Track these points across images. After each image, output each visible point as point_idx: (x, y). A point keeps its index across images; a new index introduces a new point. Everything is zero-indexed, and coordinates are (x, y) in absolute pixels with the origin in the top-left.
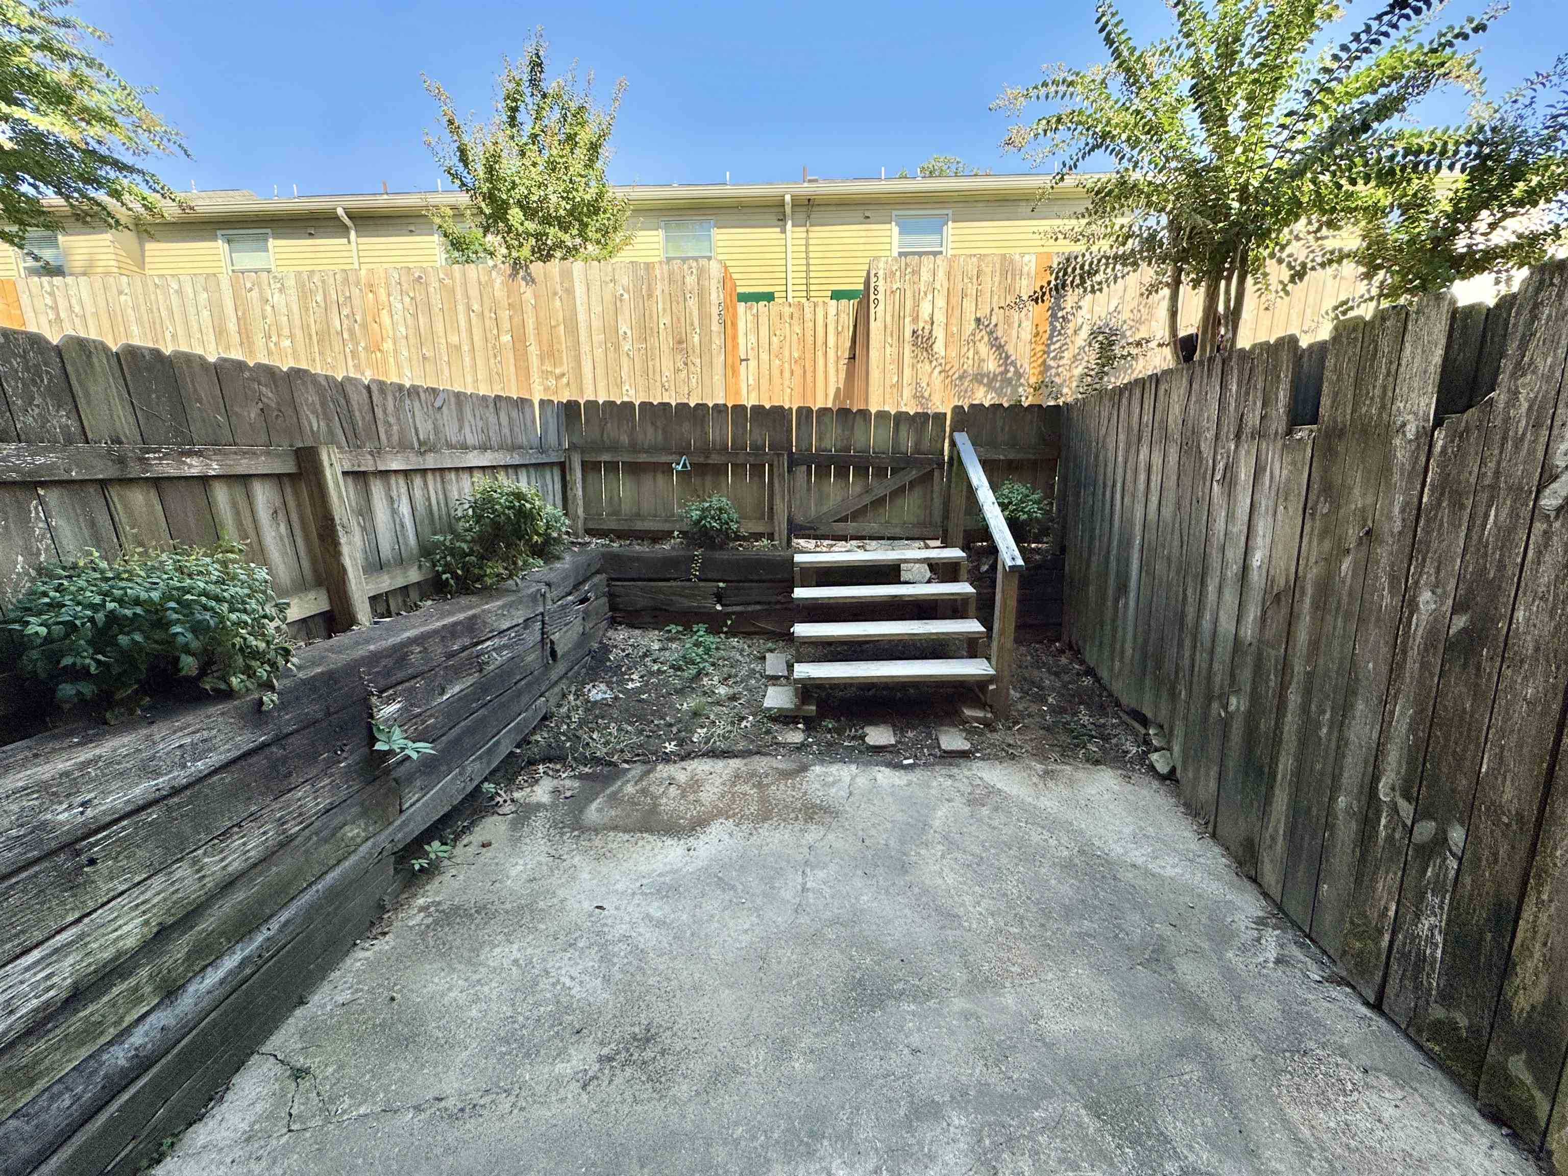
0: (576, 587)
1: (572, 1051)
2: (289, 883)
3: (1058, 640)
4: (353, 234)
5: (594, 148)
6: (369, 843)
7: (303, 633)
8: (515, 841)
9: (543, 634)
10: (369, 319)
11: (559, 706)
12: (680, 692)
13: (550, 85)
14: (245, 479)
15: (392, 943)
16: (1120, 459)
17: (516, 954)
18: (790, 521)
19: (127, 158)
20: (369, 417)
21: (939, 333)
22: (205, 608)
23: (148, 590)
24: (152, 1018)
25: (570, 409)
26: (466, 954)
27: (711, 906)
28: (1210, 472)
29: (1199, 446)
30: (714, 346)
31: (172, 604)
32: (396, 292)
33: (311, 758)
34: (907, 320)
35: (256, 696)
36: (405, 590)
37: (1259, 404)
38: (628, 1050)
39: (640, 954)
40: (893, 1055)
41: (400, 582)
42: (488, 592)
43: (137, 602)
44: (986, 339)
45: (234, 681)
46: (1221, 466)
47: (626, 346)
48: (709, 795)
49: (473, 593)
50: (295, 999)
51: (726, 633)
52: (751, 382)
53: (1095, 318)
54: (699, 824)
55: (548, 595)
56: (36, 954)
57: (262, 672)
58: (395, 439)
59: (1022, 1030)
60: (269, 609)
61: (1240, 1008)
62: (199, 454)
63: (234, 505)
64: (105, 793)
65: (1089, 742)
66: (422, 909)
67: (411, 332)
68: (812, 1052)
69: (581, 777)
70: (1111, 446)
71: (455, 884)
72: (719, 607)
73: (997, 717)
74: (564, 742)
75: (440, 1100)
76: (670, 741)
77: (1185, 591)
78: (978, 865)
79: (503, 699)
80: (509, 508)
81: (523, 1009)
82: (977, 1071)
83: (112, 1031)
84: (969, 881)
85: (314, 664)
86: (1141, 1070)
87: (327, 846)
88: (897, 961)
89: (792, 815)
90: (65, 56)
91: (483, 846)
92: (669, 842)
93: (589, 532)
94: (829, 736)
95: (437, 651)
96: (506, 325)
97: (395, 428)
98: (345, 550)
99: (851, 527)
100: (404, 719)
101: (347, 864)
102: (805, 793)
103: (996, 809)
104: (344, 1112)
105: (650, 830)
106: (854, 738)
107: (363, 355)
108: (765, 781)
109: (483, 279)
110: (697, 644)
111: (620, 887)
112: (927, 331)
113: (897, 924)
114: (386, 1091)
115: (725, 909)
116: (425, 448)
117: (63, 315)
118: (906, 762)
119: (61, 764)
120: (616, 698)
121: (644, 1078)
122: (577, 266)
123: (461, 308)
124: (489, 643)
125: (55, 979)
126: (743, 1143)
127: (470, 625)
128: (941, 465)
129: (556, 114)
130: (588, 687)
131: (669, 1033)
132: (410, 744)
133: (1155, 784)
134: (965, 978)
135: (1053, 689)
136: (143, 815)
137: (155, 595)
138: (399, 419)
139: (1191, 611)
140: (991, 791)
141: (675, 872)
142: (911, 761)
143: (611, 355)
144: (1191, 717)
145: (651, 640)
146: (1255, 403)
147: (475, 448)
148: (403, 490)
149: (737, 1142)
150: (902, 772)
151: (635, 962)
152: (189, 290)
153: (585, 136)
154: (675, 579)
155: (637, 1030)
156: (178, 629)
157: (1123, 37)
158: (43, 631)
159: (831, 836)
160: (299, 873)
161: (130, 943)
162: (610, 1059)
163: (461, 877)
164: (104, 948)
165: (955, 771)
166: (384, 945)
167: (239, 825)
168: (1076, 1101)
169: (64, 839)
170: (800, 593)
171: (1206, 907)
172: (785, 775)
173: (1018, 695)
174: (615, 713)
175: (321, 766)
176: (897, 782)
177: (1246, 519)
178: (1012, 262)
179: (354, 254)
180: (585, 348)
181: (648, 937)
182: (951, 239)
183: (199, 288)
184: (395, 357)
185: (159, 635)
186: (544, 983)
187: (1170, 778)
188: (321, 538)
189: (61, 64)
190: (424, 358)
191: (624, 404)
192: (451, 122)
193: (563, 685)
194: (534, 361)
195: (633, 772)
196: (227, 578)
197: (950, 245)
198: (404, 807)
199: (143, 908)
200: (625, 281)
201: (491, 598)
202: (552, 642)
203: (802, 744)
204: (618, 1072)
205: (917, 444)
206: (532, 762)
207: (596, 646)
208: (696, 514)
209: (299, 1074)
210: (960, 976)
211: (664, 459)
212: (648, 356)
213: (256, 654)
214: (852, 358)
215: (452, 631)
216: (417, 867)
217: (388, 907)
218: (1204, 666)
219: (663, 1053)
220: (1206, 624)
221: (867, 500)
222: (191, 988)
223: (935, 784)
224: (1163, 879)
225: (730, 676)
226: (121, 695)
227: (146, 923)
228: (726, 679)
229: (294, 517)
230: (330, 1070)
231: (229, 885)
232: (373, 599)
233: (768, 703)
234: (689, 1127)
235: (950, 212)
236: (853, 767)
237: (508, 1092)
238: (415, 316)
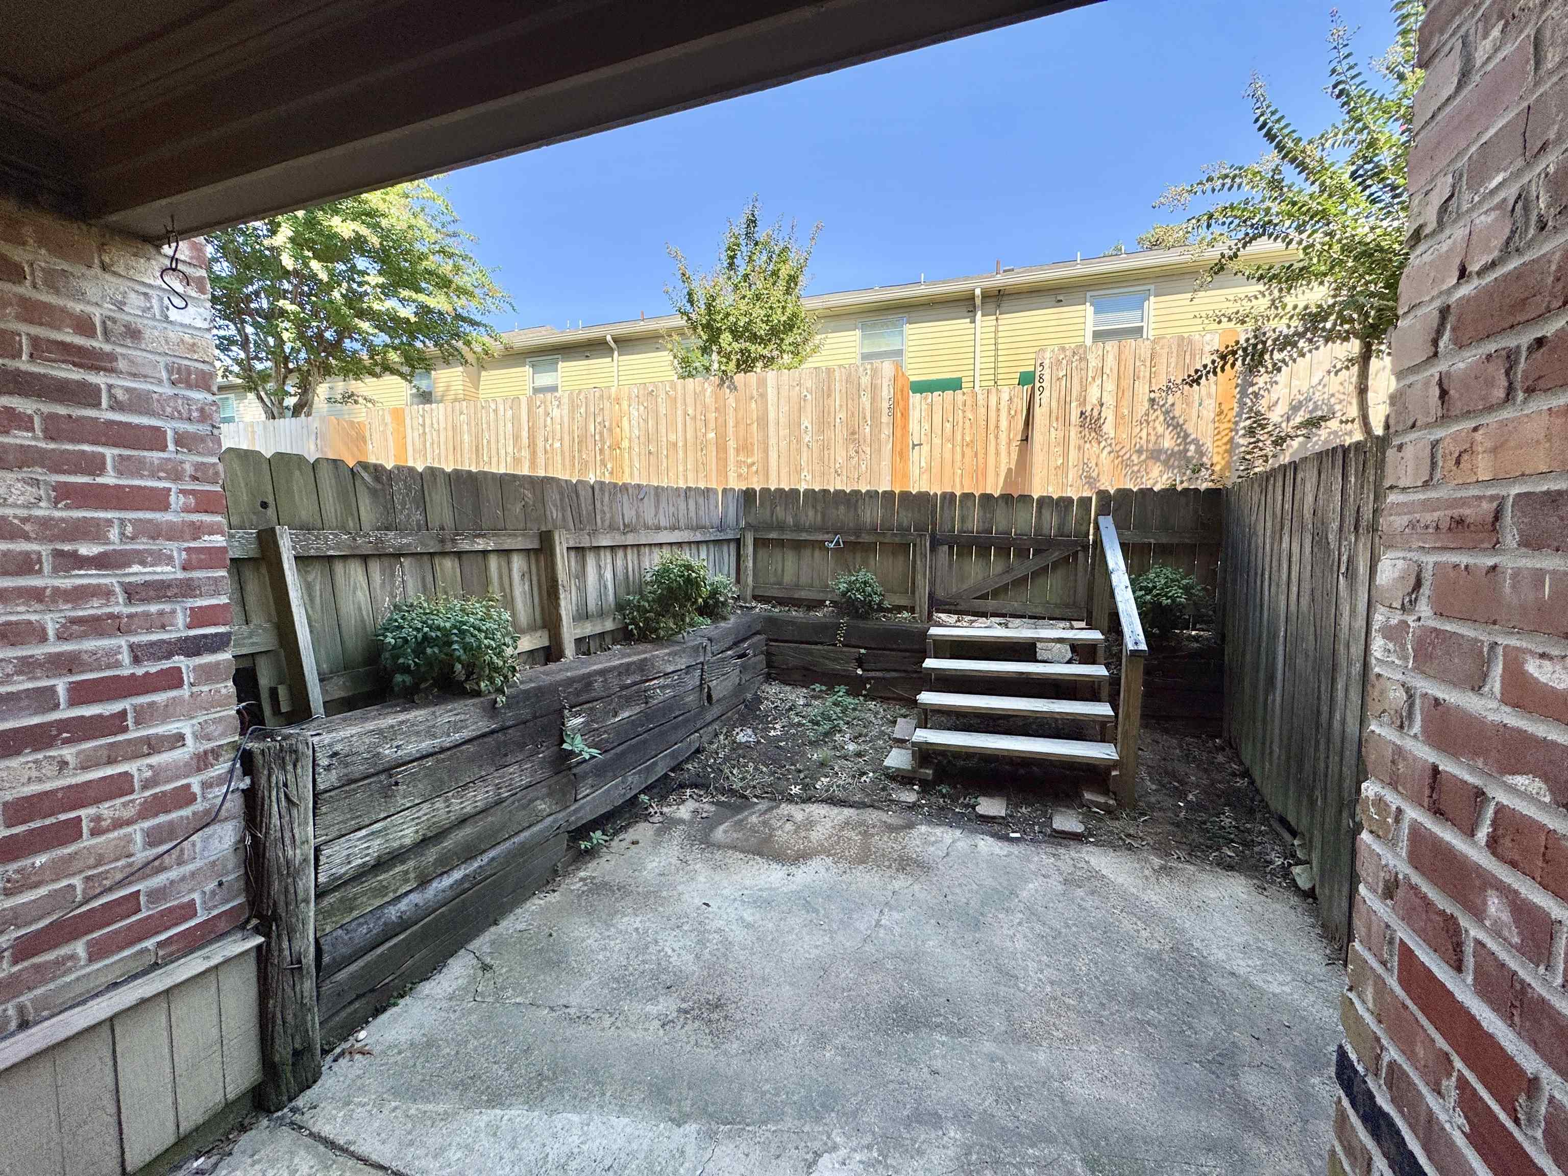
0: (736, 644)
1: (661, 999)
2: (498, 831)
3: (1220, 737)
4: (616, 353)
5: (793, 279)
6: (551, 819)
7: (530, 660)
8: (656, 844)
9: (702, 679)
10: (614, 425)
11: (711, 743)
12: (814, 744)
13: (761, 234)
14: (507, 553)
15: (558, 899)
16: (1268, 546)
17: (637, 925)
18: (931, 596)
19: (478, 318)
20: (591, 508)
21: (1108, 414)
22: (473, 635)
23: (445, 622)
24: (412, 896)
25: (748, 495)
26: (604, 917)
27: (795, 921)
28: (1336, 564)
29: (1327, 538)
30: (883, 436)
31: (455, 631)
32: (634, 404)
33: (522, 746)
34: (1074, 404)
35: (493, 696)
36: (602, 635)
37: (1372, 497)
38: (700, 1009)
39: (728, 944)
40: (913, 1070)
41: (598, 629)
42: (659, 641)
43: (438, 628)
44: (1161, 418)
45: (482, 685)
46: (1344, 558)
47: (807, 438)
48: (817, 835)
49: (650, 642)
50: (491, 920)
51: (864, 696)
52: (923, 464)
53: (1295, 391)
54: (801, 857)
55: (708, 648)
56: (364, 832)
57: (498, 681)
58: (607, 523)
59: (1044, 1083)
60: (508, 640)
61: (1303, 1130)
62: (483, 536)
63: (500, 568)
64: (408, 742)
65: (1227, 845)
66: (581, 879)
67: (642, 433)
68: (844, 1048)
69: (718, 804)
70: (1261, 532)
71: (607, 866)
72: (860, 672)
73: (1120, 805)
74: (709, 774)
75: (567, 1007)
76: (796, 784)
77: (1319, 687)
78: (1054, 938)
79: (664, 728)
80: (680, 577)
81: (635, 963)
82: (987, 1103)
83: (391, 896)
84: (1038, 950)
85: (531, 681)
86: (1157, 1149)
87: (524, 813)
88: (943, 1000)
89: (887, 863)
90: (451, 255)
91: (633, 843)
92: (774, 866)
93: (755, 597)
94: (941, 800)
95: (614, 683)
96: (712, 425)
97: (608, 515)
98: (563, 603)
99: (991, 604)
100: (586, 731)
101: (535, 829)
102: (904, 848)
103: (1093, 893)
104: (508, 998)
105: (761, 854)
106: (967, 806)
107: (607, 452)
108: (871, 831)
109: (698, 389)
110: (836, 704)
111: (726, 892)
112: (1095, 413)
113: (954, 970)
114: (535, 993)
115: (805, 926)
116: (629, 528)
117: (427, 430)
118: (1012, 835)
119: (390, 721)
120: (758, 742)
121: (707, 1031)
122: (771, 375)
123: (679, 412)
124: (656, 682)
125: (370, 851)
126: (768, 1096)
127: (641, 666)
128: (1085, 548)
129: (764, 258)
130: (737, 730)
131: (734, 1006)
132: (586, 748)
133: (1295, 900)
134: (1003, 1029)
135: (1197, 786)
136: (424, 761)
137: (448, 625)
138: (611, 508)
139: (1325, 709)
140: (1095, 875)
141: (771, 889)
142: (1018, 835)
143: (794, 446)
144: (1327, 826)
145: (797, 696)
146: (1368, 497)
147: (666, 529)
148: (609, 560)
149: (764, 1093)
150: (1006, 844)
151: (723, 950)
152: (501, 408)
153: (784, 272)
154: (821, 643)
155: (711, 997)
156: (456, 646)
157: (1286, 131)
158: (393, 641)
159: (916, 887)
160: (503, 827)
161: (408, 841)
162: (686, 1012)
163: (613, 863)
164: (395, 840)
165: (1062, 851)
166: (553, 898)
167: (473, 782)
168: (1075, 1152)
169: (387, 765)
170: (930, 663)
171: (1307, 1031)
172: (891, 828)
173: (1154, 787)
174: (755, 755)
175: (527, 753)
176: (997, 850)
177: (1365, 614)
178: (1190, 342)
179: (615, 369)
180: (772, 441)
181: (738, 934)
182: (1152, 313)
183: (507, 407)
184: (629, 453)
185: (446, 649)
186: (652, 949)
187: (1310, 895)
188: (549, 594)
189: (447, 260)
190: (650, 453)
191: (792, 490)
192: (684, 275)
193: (716, 726)
194: (731, 453)
195: (760, 806)
196: (487, 617)
197: (1152, 319)
198: (579, 797)
199: (417, 821)
200: (809, 384)
201: (663, 646)
202: (709, 688)
203: (914, 804)
204: (690, 1022)
205: (1061, 526)
206: (682, 786)
207: (749, 696)
208: (843, 587)
209: (486, 968)
210: (999, 1025)
211: (820, 537)
212: (825, 447)
213: (497, 669)
214: (1026, 439)
215: (627, 669)
216: (583, 847)
217: (560, 873)
218: (1336, 770)
219: (726, 1018)
220: (1336, 725)
221: (1007, 579)
222: (435, 884)
223: (1036, 859)
224: (1262, 993)
225: (860, 735)
226: (423, 686)
227: (417, 832)
228: (856, 738)
229: (535, 578)
230: (504, 970)
231: (463, 821)
232: (579, 641)
233: (887, 763)
234: (730, 1073)
235: (1152, 287)
236: (958, 832)
237: (611, 1015)
238: (646, 421)
